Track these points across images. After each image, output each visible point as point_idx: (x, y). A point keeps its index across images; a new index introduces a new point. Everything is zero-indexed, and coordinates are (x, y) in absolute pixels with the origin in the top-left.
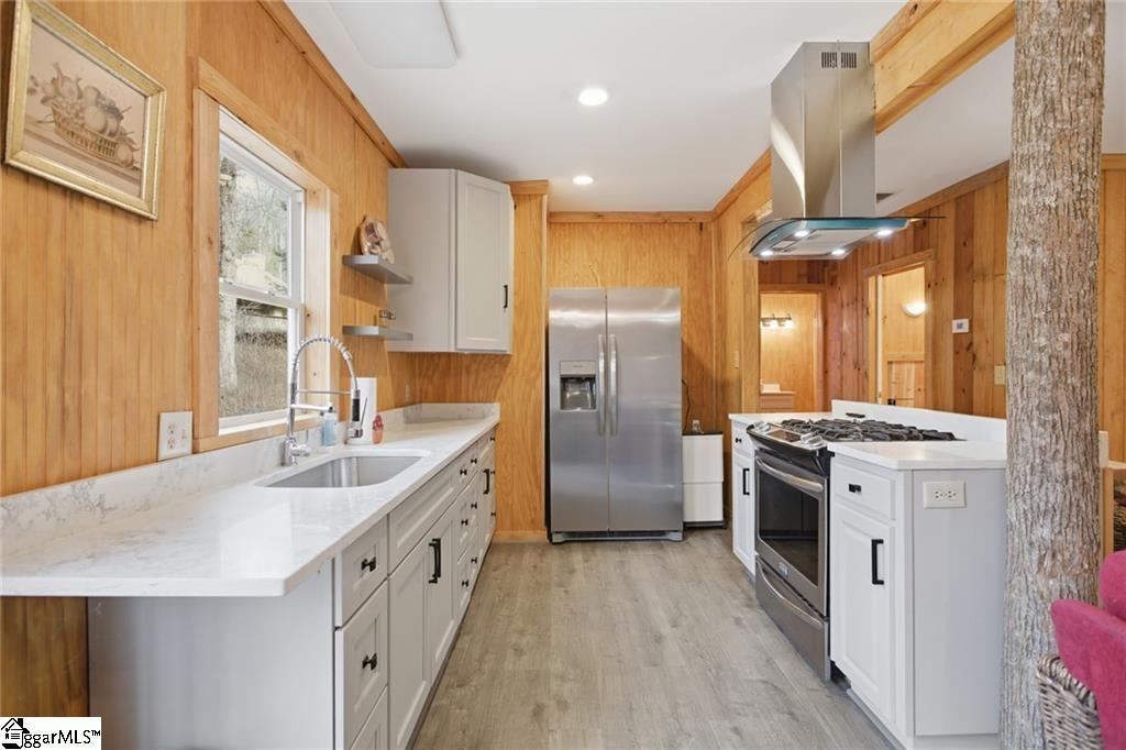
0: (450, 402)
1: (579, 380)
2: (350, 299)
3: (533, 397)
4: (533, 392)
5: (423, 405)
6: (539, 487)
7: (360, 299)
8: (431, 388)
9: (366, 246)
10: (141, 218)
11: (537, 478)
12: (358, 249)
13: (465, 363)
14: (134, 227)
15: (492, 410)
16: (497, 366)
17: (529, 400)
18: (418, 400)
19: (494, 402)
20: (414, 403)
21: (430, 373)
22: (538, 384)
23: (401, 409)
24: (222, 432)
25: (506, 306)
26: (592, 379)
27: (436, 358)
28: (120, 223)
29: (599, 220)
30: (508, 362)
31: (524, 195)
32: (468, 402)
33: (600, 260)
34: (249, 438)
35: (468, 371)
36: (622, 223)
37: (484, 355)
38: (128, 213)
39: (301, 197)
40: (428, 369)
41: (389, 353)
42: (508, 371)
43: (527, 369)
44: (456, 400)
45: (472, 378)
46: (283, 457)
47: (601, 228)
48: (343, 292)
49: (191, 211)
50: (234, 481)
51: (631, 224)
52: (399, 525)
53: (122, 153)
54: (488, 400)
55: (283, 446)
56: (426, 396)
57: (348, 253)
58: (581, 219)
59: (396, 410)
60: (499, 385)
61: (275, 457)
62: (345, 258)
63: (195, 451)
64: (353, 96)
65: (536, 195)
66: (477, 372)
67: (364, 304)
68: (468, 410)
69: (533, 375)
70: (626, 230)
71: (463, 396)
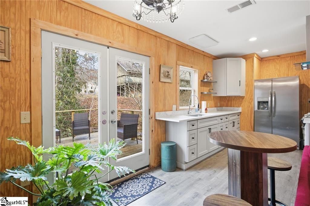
0: (230, 107)
1: (264, 102)
2: (203, 87)
3: (250, 106)
4: (251, 105)
5: (223, 107)
6: (252, 129)
7: (205, 87)
8: (225, 104)
9: (205, 77)
10: (171, 83)
11: (251, 126)
12: (204, 79)
13: (233, 98)
14: (170, 84)
15: (239, 109)
16: (241, 99)
17: (249, 107)
18: (222, 106)
19: (240, 107)
20: (221, 107)
21: (225, 100)
22: (252, 103)
23: (216, 108)
24: (180, 108)
25: (240, 85)
26: (267, 102)
27: (226, 97)
28: (169, 84)
29: (278, 57)
30: (244, 98)
31: (248, 58)
32: (234, 107)
33: (279, 68)
34: (183, 110)
35: (234, 100)
36: (287, 57)
37: (238, 96)
38: (170, 83)
39: (194, 72)
40: (225, 99)
41: (213, 96)
42: (244, 100)
43: (249, 99)
44: (231, 106)
45: (235, 101)
46: (188, 113)
47: (279, 59)
48: (201, 86)
49: (176, 80)
50: (181, 115)
51: (291, 57)
52: (200, 123)
53: (169, 76)
54: (239, 107)
55: (188, 111)
56: (224, 105)
57: (202, 79)
58: (272, 58)
59: (214, 108)
60: (241, 103)
61: (187, 113)
62: (201, 81)
63: (176, 110)
64: (203, 52)
65: (252, 57)
66: (236, 100)
67: (206, 88)
68: (233, 109)
69: (251, 101)
70: (288, 59)
71: (233, 106)
